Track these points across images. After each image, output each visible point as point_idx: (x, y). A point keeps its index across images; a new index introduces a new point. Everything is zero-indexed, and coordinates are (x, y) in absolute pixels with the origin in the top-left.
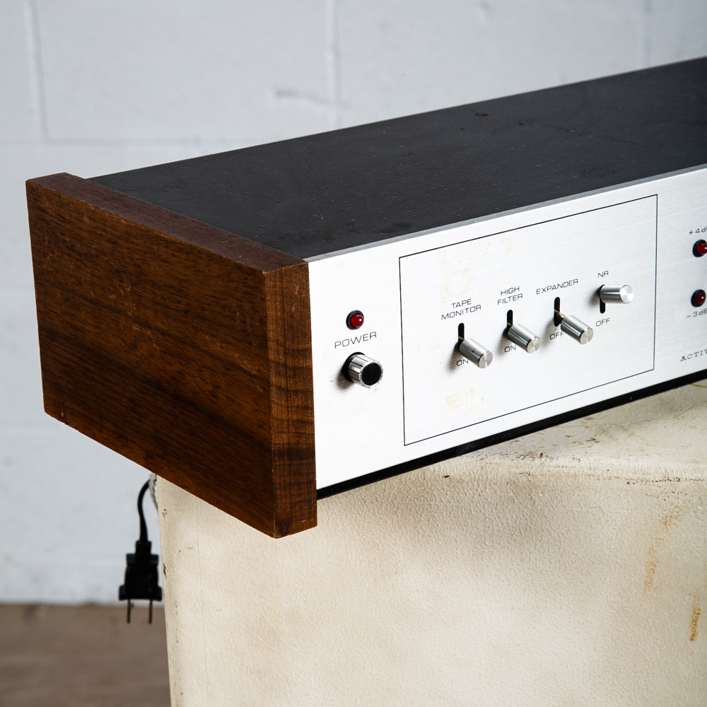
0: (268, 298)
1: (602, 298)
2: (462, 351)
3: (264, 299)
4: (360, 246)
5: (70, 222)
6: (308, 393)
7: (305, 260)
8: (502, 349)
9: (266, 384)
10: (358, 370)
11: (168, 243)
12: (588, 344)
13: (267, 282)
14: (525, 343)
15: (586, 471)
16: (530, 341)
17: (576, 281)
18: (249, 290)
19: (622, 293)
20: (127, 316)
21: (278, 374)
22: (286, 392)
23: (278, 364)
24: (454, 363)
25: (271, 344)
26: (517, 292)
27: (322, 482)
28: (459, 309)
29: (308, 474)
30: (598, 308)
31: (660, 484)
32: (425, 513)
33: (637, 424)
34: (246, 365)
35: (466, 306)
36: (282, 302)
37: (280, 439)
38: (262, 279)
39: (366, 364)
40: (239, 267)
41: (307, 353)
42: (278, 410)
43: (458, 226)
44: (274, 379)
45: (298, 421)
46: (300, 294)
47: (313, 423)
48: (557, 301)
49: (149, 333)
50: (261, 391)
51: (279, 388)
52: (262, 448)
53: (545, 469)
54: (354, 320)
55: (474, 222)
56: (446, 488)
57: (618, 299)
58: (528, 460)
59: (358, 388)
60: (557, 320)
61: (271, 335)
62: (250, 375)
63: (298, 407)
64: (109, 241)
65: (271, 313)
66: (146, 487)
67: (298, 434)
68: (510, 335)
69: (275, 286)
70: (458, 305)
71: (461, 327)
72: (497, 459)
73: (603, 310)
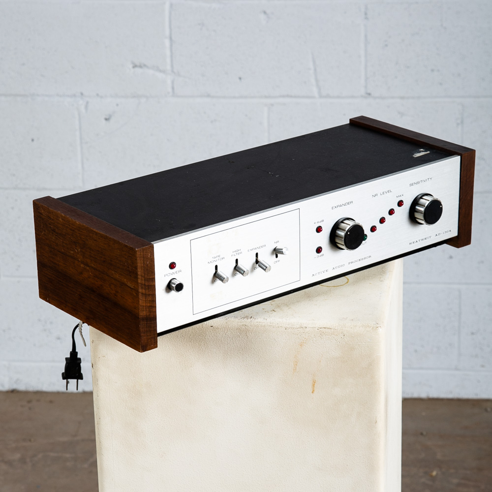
0: (138, 259)
1: (276, 252)
2: (216, 276)
3: (136, 259)
4: (175, 236)
5: (53, 220)
6: (154, 295)
7: (152, 243)
8: (234, 274)
9: (137, 292)
10: (174, 286)
11: (97, 234)
12: (269, 272)
13: (137, 253)
14: (242, 273)
15: (269, 324)
16: (244, 272)
17: (265, 246)
18: (130, 255)
19: (284, 251)
20: (78, 261)
21: (142, 288)
22: (145, 295)
23: (142, 284)
24: (213, 281)
25: (139, 277)
26: (239, 251)
27: (159, 330)
28: (215, 259)
29: (154, 327)
30: (275, 256)
31: (299, 329)
32: (203, 341)
33: (293, 303)
34: (129, 284)
35: (218, 258)
36: (144, 260)
37: (143, 313)
38: (135, 252)
39: (177, 283)
40: (126, 246)
41: (153, 280)
42: (142, 302)
43: (215, 226)
44: (140, 290)
45: (150, 306)
46: (151, 257)
47: (156, 307)
48: (257, 254)
49: (88, 268)
50: (135, 294)
51: (142, 294)
52: (136, 317)
53: (252, 323)
54: (172, 266)
55: (221, 224)
56: (211, 331)
57: (282, 253)
58: (245, 319)
59: (173, 293)
60: (257, 262)
61: (139, 273)
62: (130, 288)
63: (150, 301)
64: (71, 230)
65: (139, 265)
66: (77, 326)
67: (150, 312)
68: (237, 269)
69: (141, 254)
70: (215, 258)
71: (216, 267)
72: (233, 319)
73: (277, 257)
